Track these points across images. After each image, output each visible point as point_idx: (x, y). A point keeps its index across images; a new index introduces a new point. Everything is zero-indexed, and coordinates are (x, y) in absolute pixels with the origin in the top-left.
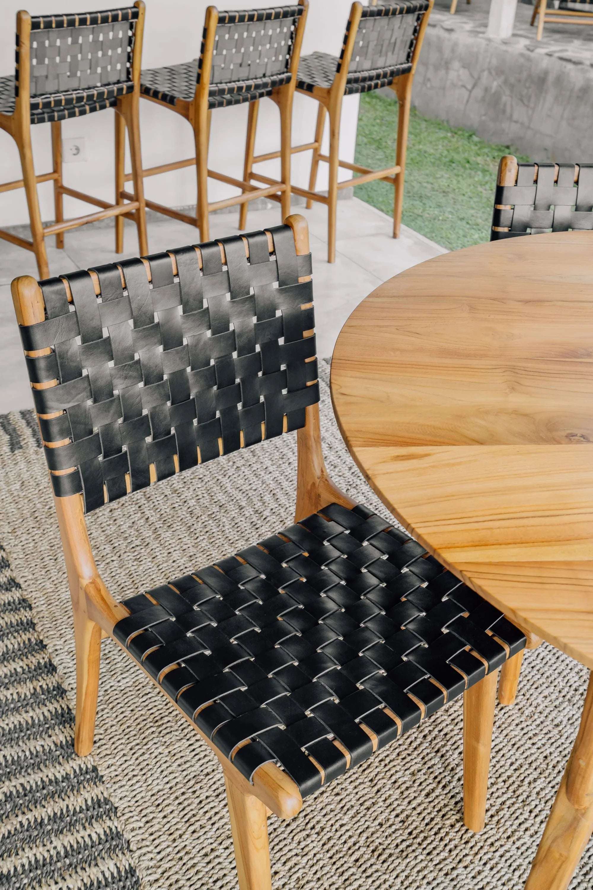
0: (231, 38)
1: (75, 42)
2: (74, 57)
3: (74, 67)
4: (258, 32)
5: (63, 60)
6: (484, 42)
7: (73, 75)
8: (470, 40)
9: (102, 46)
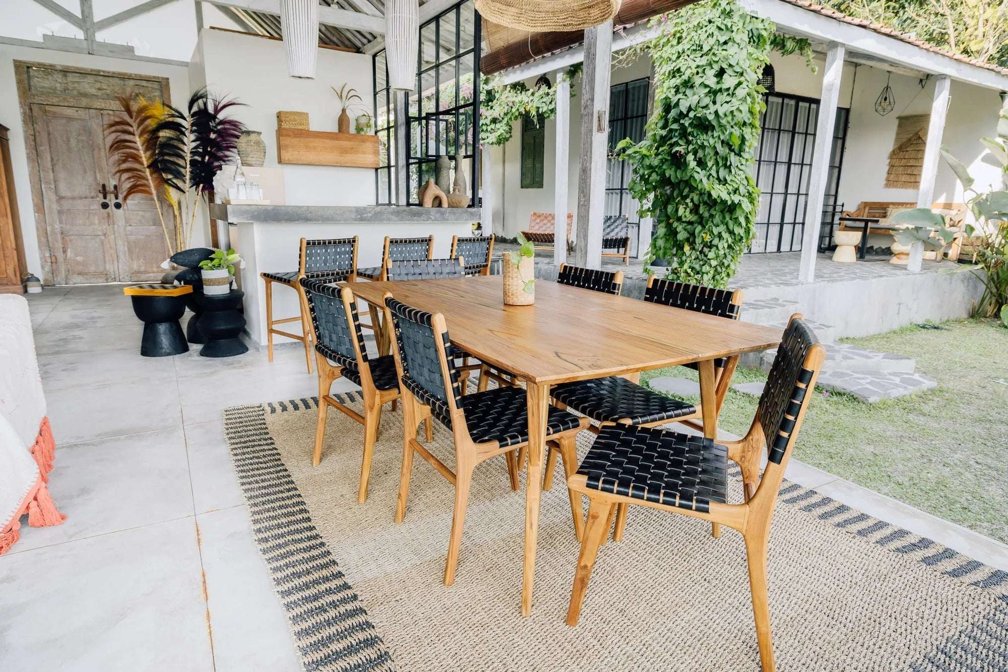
0: (397, 250)
1: (326, 251)
2: (326, 258)
3: (325, 262)
4: (410, 248)
5: (321, 258)
6: (553, 267)
7: (325, 264)
8: (546, 267)
9: (339, 253)
